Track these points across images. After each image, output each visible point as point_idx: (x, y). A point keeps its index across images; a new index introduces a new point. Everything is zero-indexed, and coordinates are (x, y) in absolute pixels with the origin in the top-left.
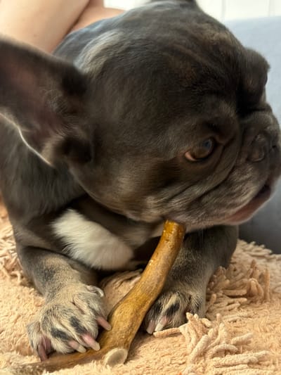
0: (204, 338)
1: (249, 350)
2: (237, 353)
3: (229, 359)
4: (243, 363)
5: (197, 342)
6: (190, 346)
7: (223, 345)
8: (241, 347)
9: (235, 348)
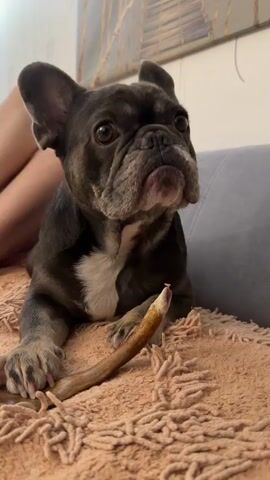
0: (165, 363)
1: (196, 370)
2: (189, 372)
3: (185, 376)
4: (195, 379)
5: (161, 365)
6: (155, 369)
7: (178, 367)
8: (191, 368)
9: (187, 369)
